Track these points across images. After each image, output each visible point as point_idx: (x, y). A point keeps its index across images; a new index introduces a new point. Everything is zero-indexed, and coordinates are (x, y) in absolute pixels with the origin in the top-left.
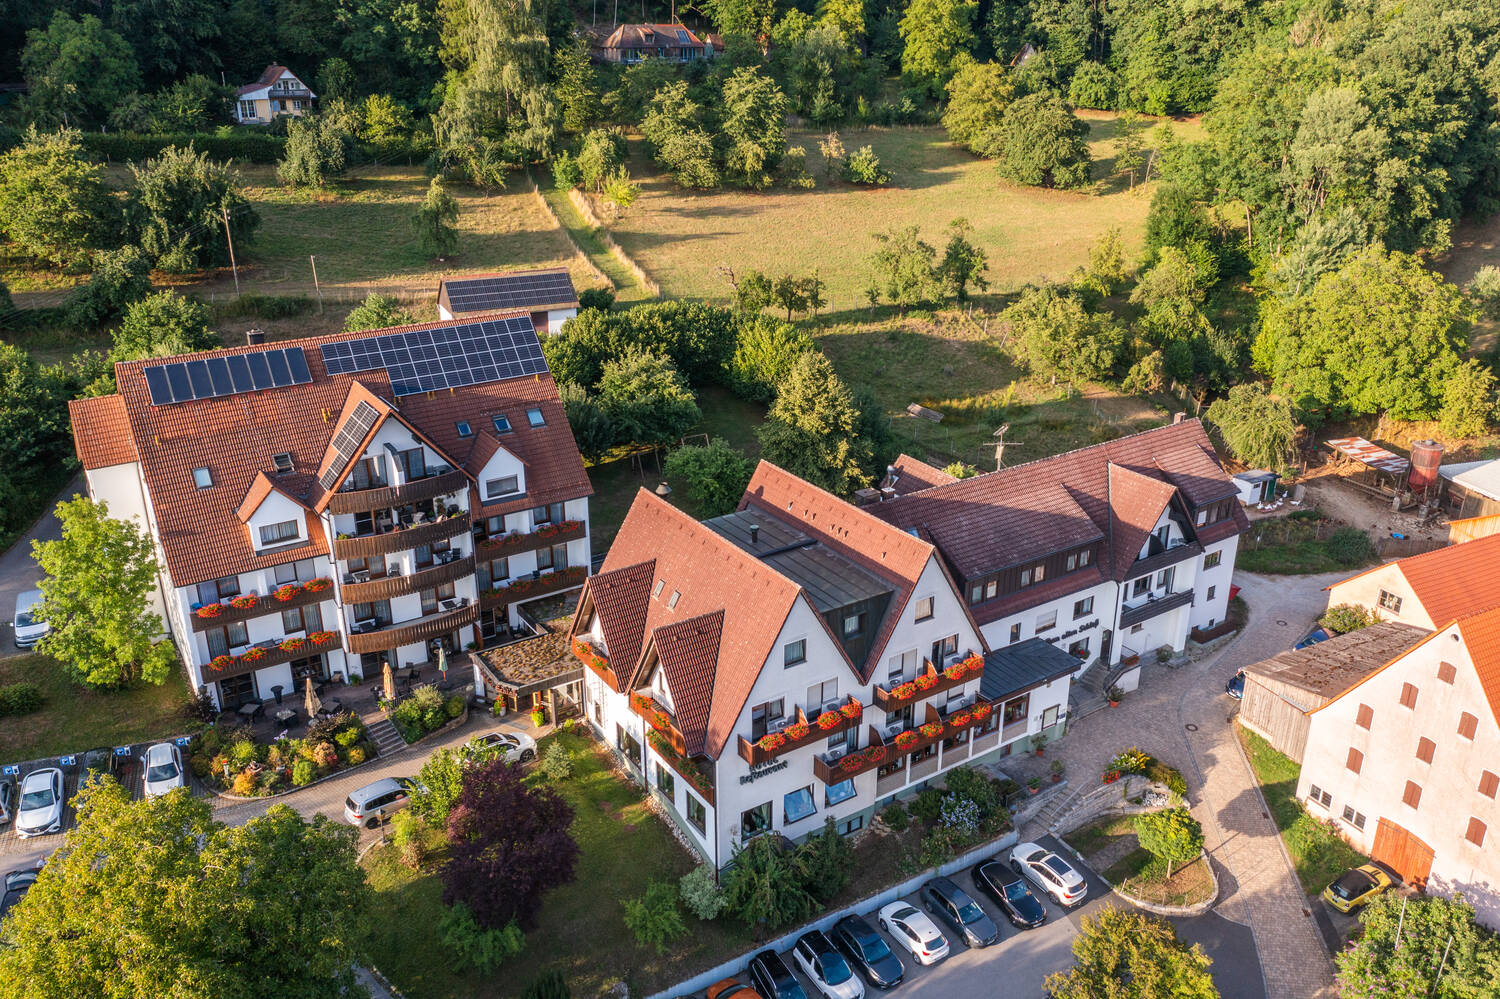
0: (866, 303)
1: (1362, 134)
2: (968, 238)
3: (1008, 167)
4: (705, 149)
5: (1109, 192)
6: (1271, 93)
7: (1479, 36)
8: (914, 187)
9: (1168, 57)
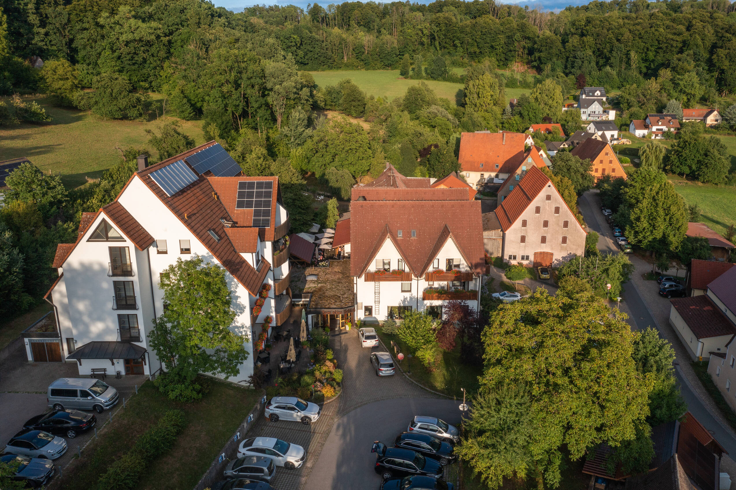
3: (103, 110)
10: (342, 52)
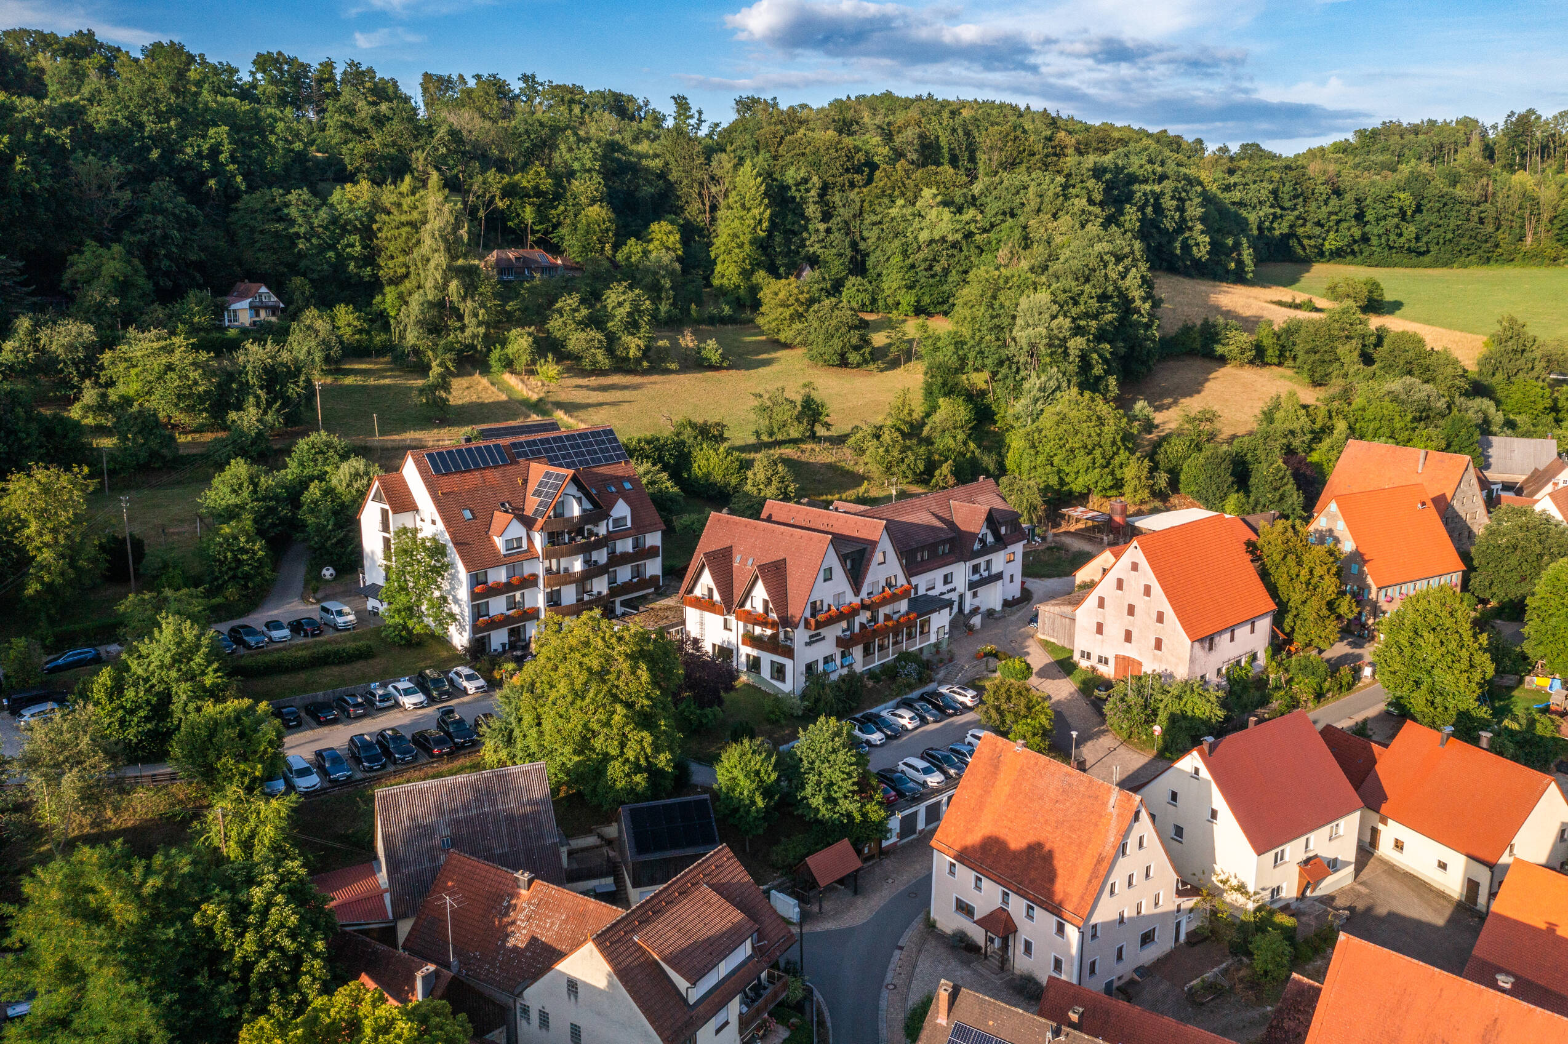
0: (752, 440)
1: (1056, 322)
2: (814, 395)
3: (814, 352)
4: (600, 341)
5: (886, 369)
6: (994, 297)
7: (1119, 259)
8: (748, 369)
9: (911, 273)
10: (1522, 227)
